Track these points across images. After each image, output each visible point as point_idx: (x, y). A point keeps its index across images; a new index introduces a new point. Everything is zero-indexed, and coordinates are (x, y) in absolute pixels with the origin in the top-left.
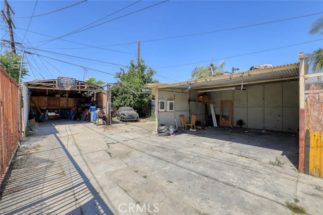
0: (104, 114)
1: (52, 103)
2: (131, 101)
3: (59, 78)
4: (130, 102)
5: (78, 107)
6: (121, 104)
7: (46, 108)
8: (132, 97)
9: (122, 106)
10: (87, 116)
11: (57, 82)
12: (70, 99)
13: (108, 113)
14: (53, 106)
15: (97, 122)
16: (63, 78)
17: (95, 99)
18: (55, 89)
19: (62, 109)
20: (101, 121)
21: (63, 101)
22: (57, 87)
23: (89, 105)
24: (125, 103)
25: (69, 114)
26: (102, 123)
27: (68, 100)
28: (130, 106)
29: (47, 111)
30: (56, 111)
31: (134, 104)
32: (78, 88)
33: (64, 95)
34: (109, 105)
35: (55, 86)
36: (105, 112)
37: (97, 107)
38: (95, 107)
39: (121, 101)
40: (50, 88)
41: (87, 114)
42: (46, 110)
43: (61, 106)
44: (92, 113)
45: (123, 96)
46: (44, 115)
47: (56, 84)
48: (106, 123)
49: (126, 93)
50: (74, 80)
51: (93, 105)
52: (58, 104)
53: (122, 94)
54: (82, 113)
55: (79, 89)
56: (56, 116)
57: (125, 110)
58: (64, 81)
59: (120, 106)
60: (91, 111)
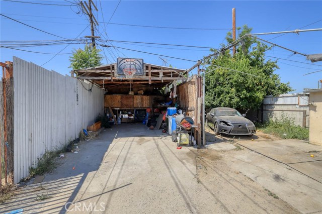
0: (192, 123)
1: (125, 102)
2: (231, 98)
3: (120, 60)
4: (230, 100)
5: (154, 108)
6: (215, 103)
7: (119, 109)
8: (234, 90)
9: (216, 106)
10: (163, 122)
11: (115, 67)
12: (145, 97)
13: (199, 121)
14: (126, 105)
15: (178, 139)
16: (124, 59)
17: (175, 96)
18: (113, 78)
19: (137, 110)
20: (185, 137)
21: (137, 99)
22: (115, 74)
23: (167, 105)
24: (221, 101)
25: (145, 117)
26: (187, 142)
27: (142, 98)
28: (231, 106)
29: (121, 112)
30: (129, 113)
31: (238, 103)
32: (147, 75)
33: (139, 92)
34: (202, 105)
35: (113, 73)
36: (193, 118)
37: (179, 108)
38: (175, 108)
39: (214, 98)
40: (106, 78)
41: (164, 118)
42: (119, 111)
43: (135, 106)
44: (170, 119)
45: (217, 90)
46: (117, 118)
47: (115, 71)
48: (195, 142)
49: (222, 85)
50: (141, 61)
51: (172, 105)
52: (131, 104)
53: (215, 86)
54: (158, 116)
55: (150, 76)
56: (129, 118)
57: (223, 114)
58: (126, 65)
59: (213, 106)
60: (169, 114)
